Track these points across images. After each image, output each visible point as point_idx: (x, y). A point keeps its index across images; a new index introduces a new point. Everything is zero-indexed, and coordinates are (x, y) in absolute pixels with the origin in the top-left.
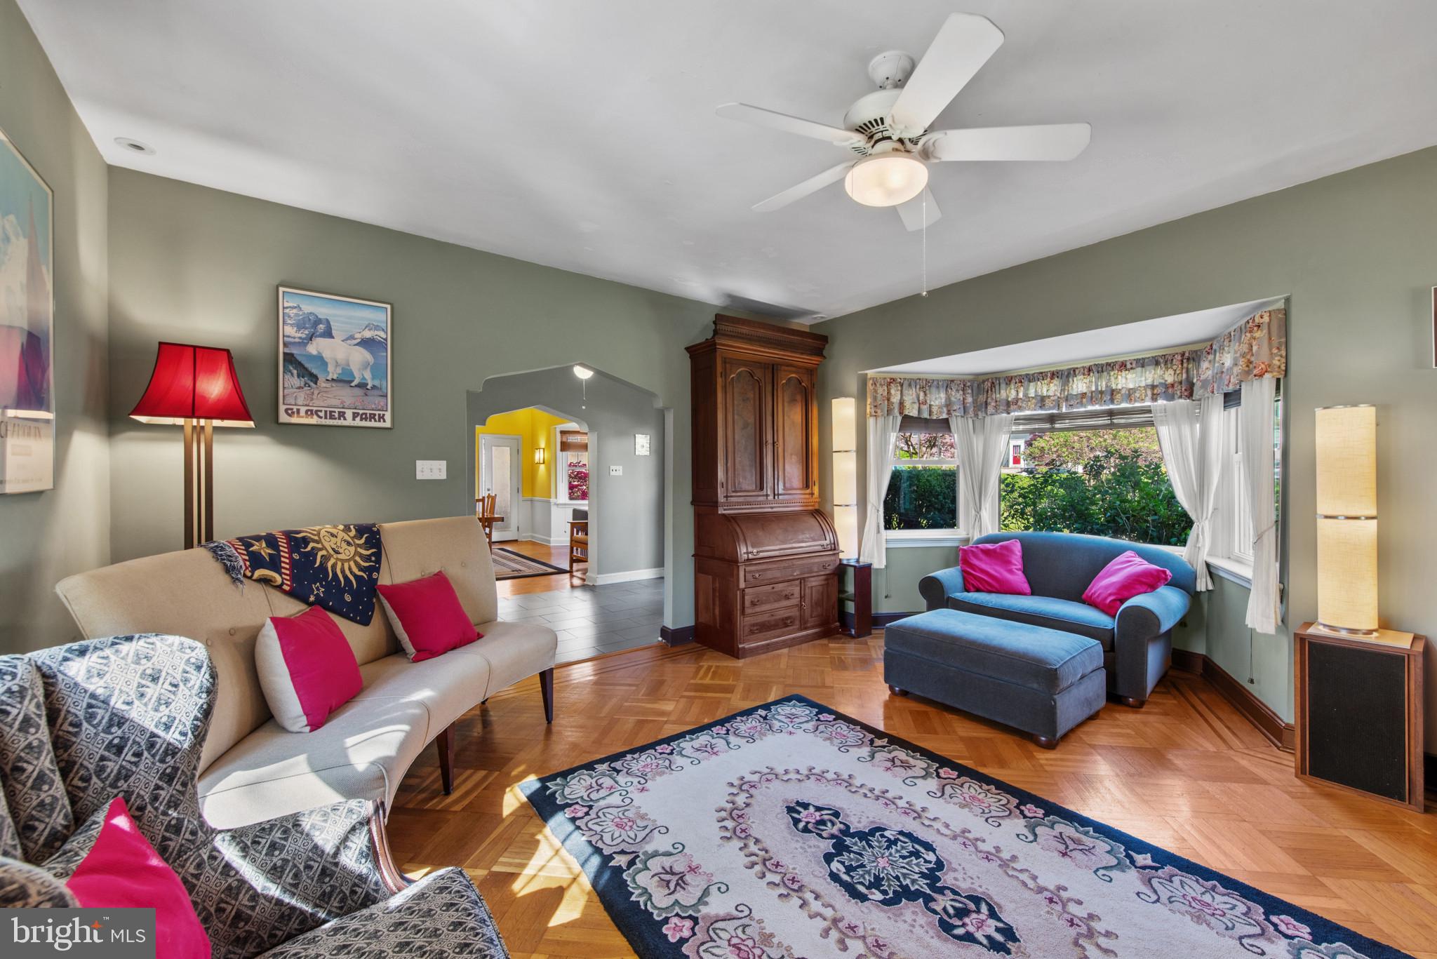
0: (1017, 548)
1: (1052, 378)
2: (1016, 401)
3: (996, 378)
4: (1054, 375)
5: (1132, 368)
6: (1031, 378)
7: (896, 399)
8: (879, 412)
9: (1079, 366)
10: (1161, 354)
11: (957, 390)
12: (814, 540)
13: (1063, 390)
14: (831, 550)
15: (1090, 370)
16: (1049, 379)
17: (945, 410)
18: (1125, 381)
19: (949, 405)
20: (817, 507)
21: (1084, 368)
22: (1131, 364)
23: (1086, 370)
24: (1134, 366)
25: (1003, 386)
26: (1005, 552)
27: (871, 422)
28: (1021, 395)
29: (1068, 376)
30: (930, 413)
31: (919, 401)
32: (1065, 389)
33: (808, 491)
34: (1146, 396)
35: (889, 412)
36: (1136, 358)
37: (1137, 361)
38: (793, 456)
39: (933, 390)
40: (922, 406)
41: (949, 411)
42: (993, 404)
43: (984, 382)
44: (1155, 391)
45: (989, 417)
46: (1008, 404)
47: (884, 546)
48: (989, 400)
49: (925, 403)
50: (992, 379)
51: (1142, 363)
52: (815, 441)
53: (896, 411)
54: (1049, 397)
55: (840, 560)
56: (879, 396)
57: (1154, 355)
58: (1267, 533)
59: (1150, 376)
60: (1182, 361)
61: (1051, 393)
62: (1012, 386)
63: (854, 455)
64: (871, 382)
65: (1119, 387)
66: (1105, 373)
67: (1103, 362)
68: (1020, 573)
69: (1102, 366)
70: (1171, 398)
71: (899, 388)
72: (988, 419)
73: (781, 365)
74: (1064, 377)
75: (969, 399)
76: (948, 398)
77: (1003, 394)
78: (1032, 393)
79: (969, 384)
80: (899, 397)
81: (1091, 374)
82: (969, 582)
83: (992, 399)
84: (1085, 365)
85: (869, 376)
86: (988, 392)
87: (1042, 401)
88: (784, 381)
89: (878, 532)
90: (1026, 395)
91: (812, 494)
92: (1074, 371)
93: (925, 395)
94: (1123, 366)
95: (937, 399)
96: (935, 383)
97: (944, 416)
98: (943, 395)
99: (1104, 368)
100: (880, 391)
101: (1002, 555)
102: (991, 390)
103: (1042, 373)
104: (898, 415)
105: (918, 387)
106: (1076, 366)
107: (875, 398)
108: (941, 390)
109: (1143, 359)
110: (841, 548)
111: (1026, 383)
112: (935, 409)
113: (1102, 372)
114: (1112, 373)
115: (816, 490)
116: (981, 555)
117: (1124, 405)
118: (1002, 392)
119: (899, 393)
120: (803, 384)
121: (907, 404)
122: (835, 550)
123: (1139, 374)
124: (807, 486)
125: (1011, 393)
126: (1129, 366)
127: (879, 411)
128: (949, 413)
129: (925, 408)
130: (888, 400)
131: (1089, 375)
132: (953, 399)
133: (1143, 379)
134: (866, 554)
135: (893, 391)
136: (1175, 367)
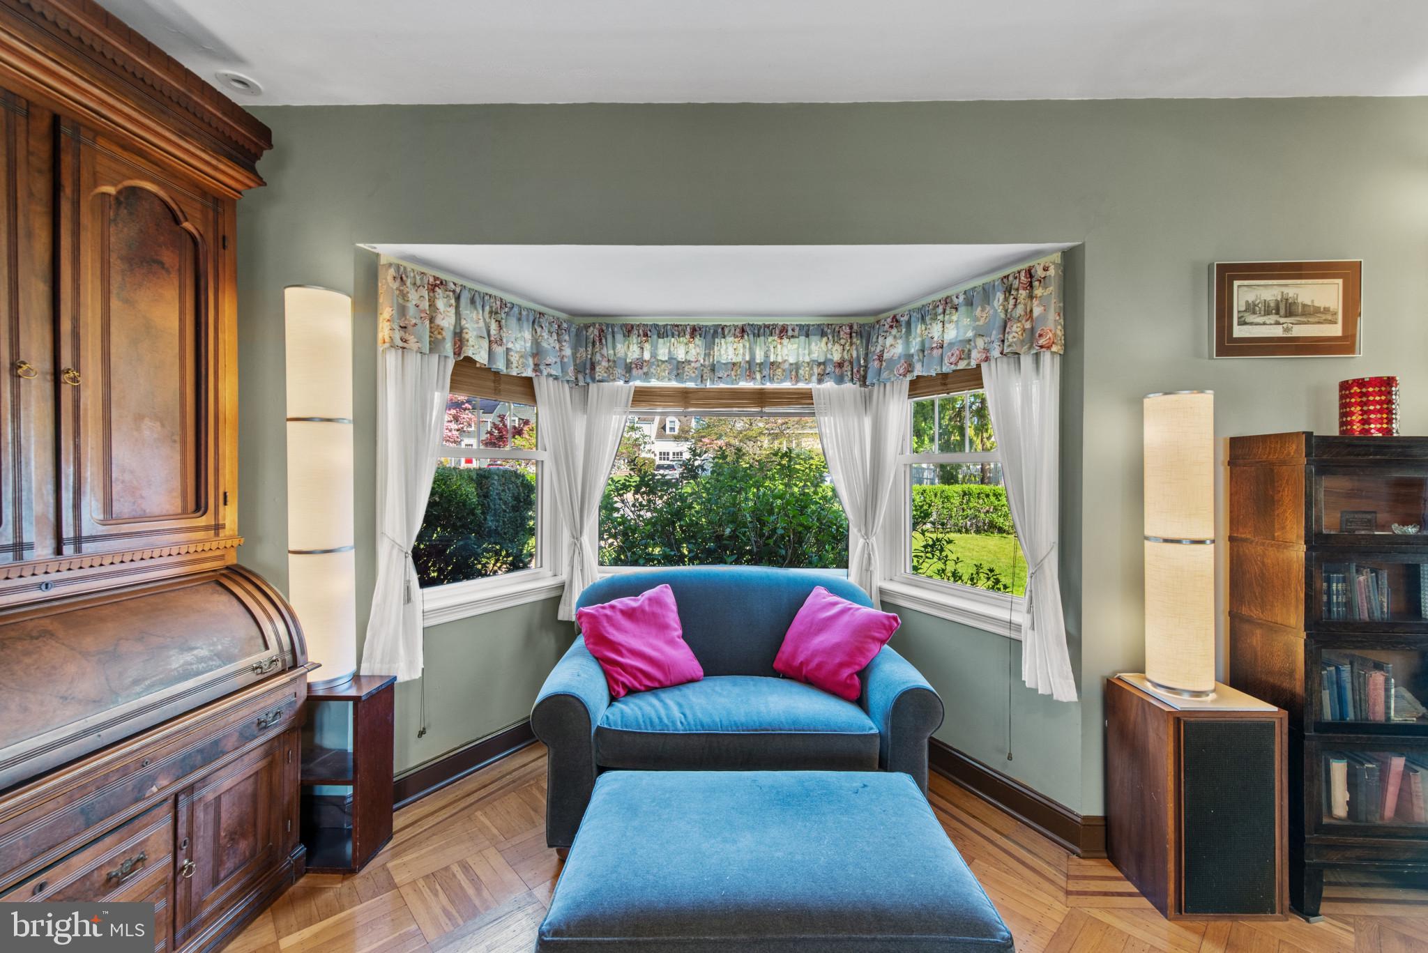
0: (670, 599)
1: (693, 336)
2: (640, 364)
3: (607, 325)
4: (695, 331)
5: (793, 336)
6: (664, 332)
7: (447, 321)
8: (412, 343)
9: (728, 324)
10: (826, 323)
11: (550, 333)
12: (230, 659)
13: (707, 355)
14: (283, 672)
15: (743, 331)
16: (688, 336)
17: (531, 361)
18: (788, 351)
19: (537, 353)
20: (232, 559)
21: (736, 327)
22: (793, 330)
23: (738, 330)
24: (796, 333)
25: (619, 337)
26: (657, 610)
27: (390, 362)
28: (647, 356)
29: (715, 334)
30: (508, 363)
31: (489, 335)
32: (709, 354)
33: (202, 521)
34: (811, 375)
35: (435, 345)
36: (798, 323)
37: (801, 327)
38: (147, 422)
39: (513, 322)
40: (494, 346)
41: (536, 365)
42: (605, 364)
43: (587, 327)
44: (824, 370)
45: (595, 385)
46: (629, 368)
47: (420, 626)
48: (598, 357)
49: (500, 342)
50: (600, 324)
51: (806, 331)
52: (226, 390)
53: (448, 348)
54: (689, 362)
55: (309, 686)
56: (411, 306)
57: (818, 323)
58: (1046, 560)
59: (819, 349)
60: (851, 334)
61: (691, 357)
62: (634, 339)
63: (349, 429)
64: (392, 272)
65: (780, 360)
66: (762, 338)
67: (760, 323)
68: (682, 641)
69: (759, 327)
70: (840, 380)
71: (453, 301)
72: (593, 387)
73: (97, 132)
74: (709, 337)
75: (568, 352)
76: (536, 343)
77: (621, 348)
78: (663, 354)
79: (565, 325)
80: (452, 320)
81: (746, 337)
82: (617, 681)
83: (602, 356)
84: (736, 324)
85: (383, 261)
86: (594, 343)
87: (678, 368)
88: (111, 190)
89: (408, 599)
90: (654, 355)
91: (218, 528)
92: (723, 329)
93: (500, 327)
94: (783, 331)
95: (519, 340)
96: (516, 310)
97: (529, 373)
98: (527, 335)
99: (762, 330)
100: (413, 296)
101: (654, 614)
102: (600, 340)
103: (677, 326)
104: (451, 355)
105: (487, 309)
106: (723, 323)
107: (402, 311)
108: (525, 324)
109: (808, 325)
110: (312, 657)
111: (655, 337)
112: (514, 358)
113: (759, 336)
114: (770, 339)
115: (230, 516)
116: (625, 623)
117: (787, 385)
118: (619, 346)
119: (453, 310)
120: (187, 225)
121: (471, 335)
122: (295, 666)
123: (802, 344)
124: (200, 507)
125: (630, 350)
126: (790, 333)
127: (412, 339)
128: (536, 367)
129: (499, 350)
130: (432, 320)
131: (742, 337)
132: (545, 344)
133: (807, 352)
134: (378, 654)
135: (440, 304)
136: (842, 342)
